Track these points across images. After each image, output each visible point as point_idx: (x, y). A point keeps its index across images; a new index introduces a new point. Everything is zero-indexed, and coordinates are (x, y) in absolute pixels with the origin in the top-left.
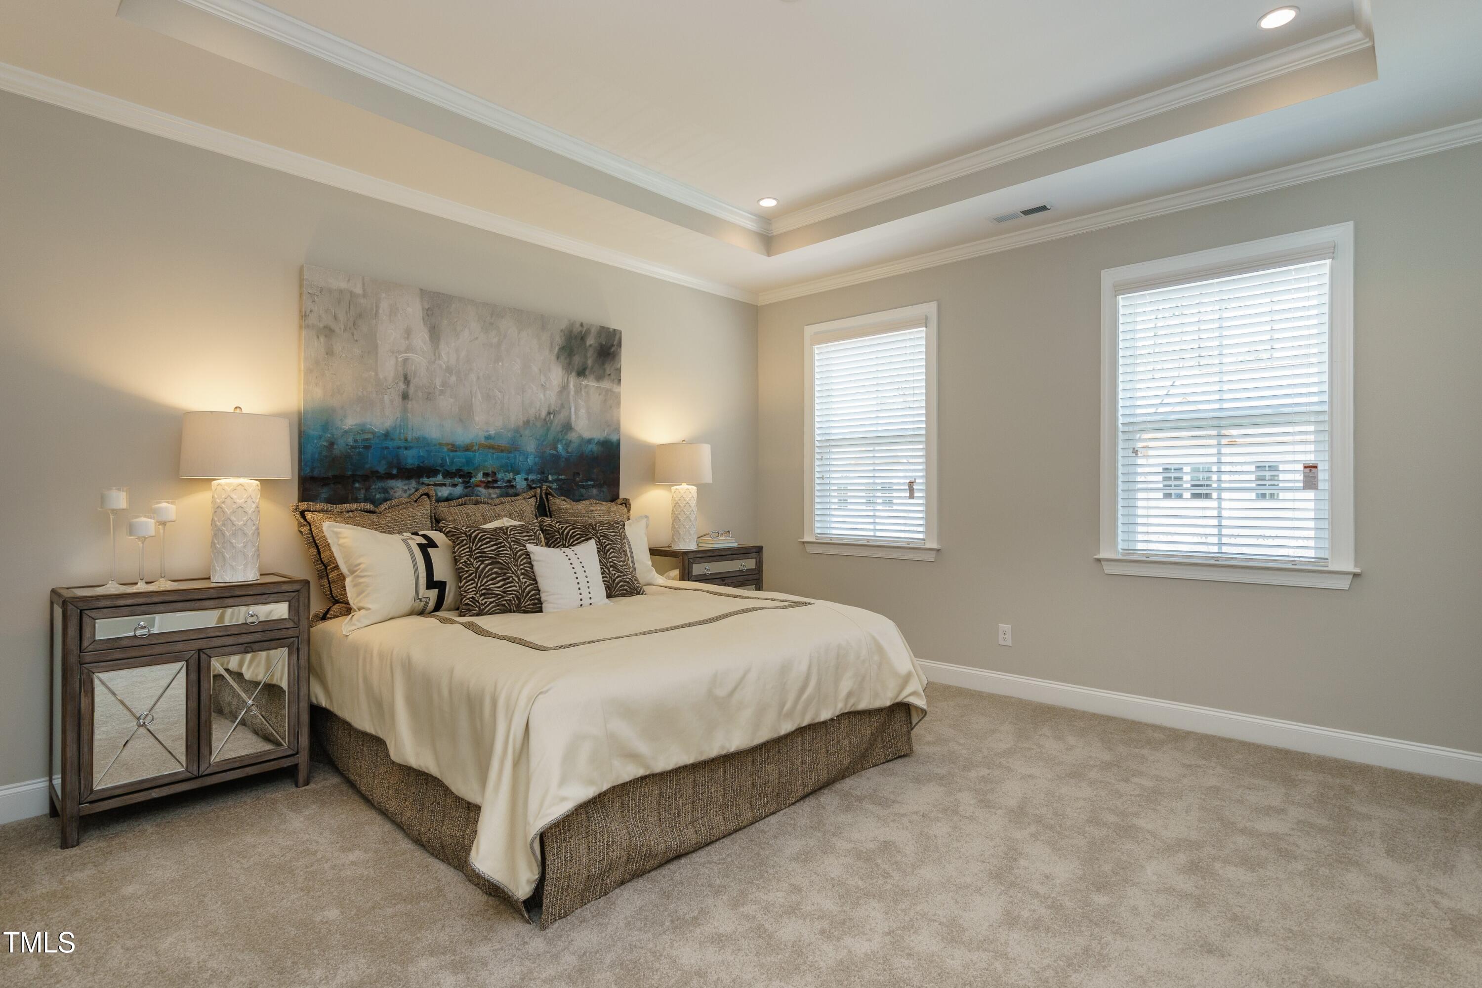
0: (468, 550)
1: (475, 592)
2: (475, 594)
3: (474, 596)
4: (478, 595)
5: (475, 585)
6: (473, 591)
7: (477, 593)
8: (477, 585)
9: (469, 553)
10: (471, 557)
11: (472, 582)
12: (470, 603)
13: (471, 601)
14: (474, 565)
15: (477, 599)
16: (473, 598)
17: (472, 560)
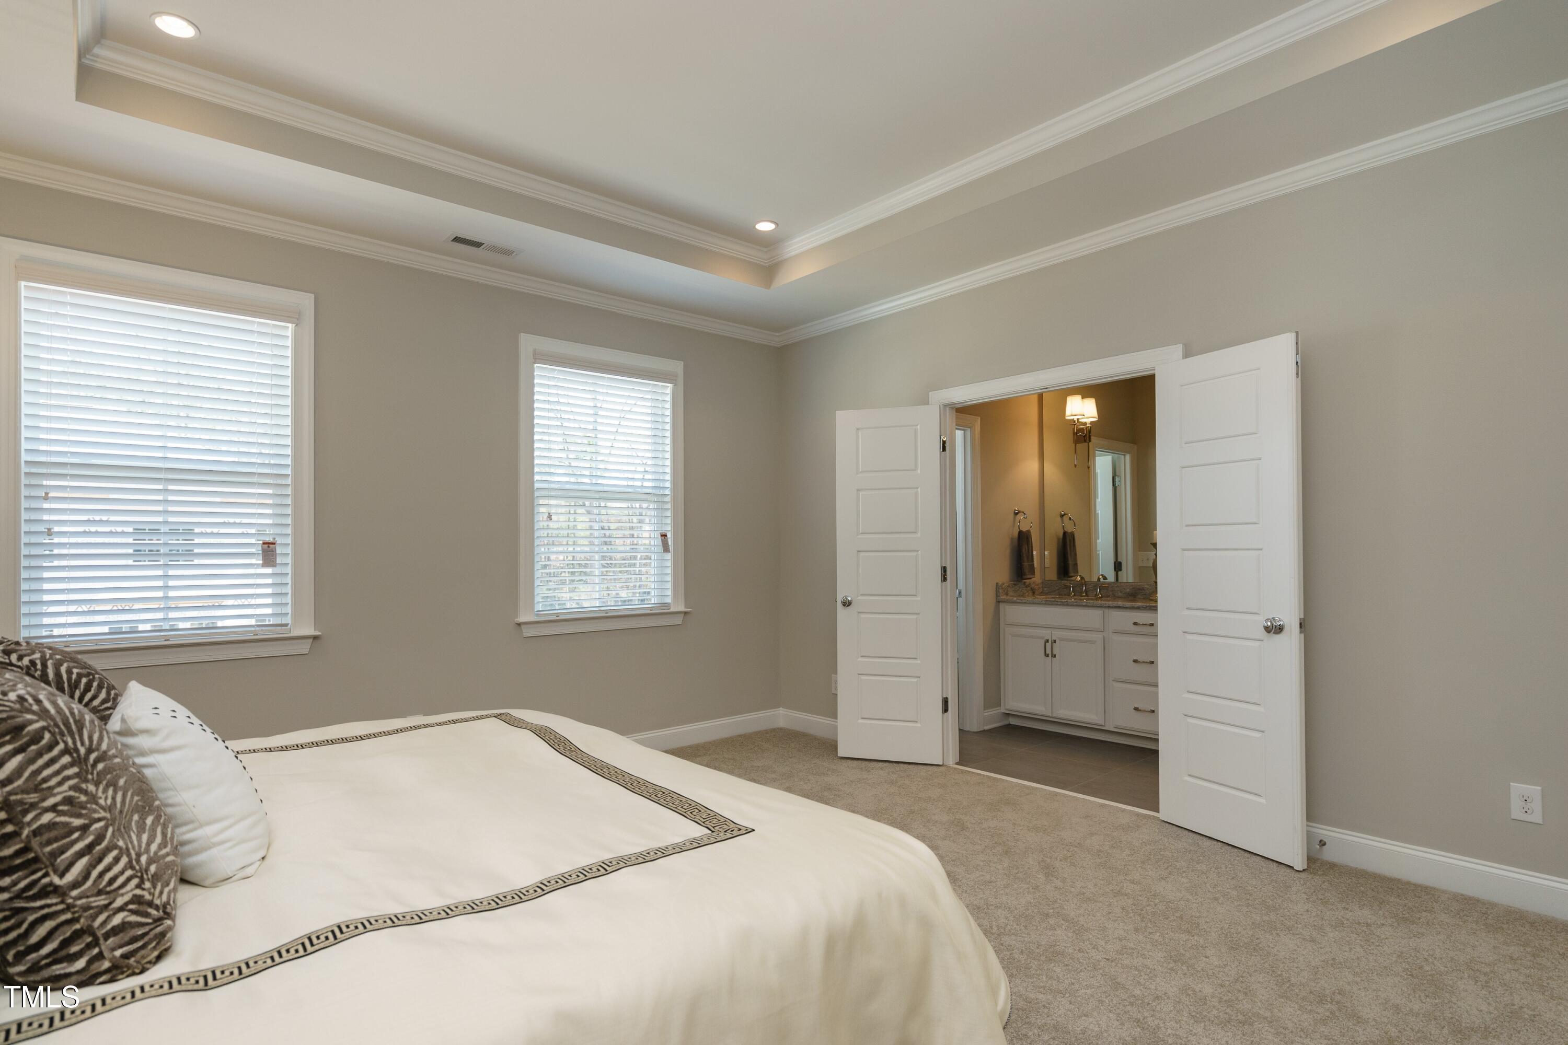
0: (66, 759)
1: (135, 881)
2: (139, 886)
3: (138, 892)
4: (147, 885)
5: (124, 860)
6: (129, 879)
7: (142, 881)
8: (129, 855)
9: (75, 770)
10: (86, 781)
11: (115, 853)
12: (133, 918)
13: (133, 912)
14: (102, 802)
15: (148, 897)
16: (137, 899)
17: (91, 788)
